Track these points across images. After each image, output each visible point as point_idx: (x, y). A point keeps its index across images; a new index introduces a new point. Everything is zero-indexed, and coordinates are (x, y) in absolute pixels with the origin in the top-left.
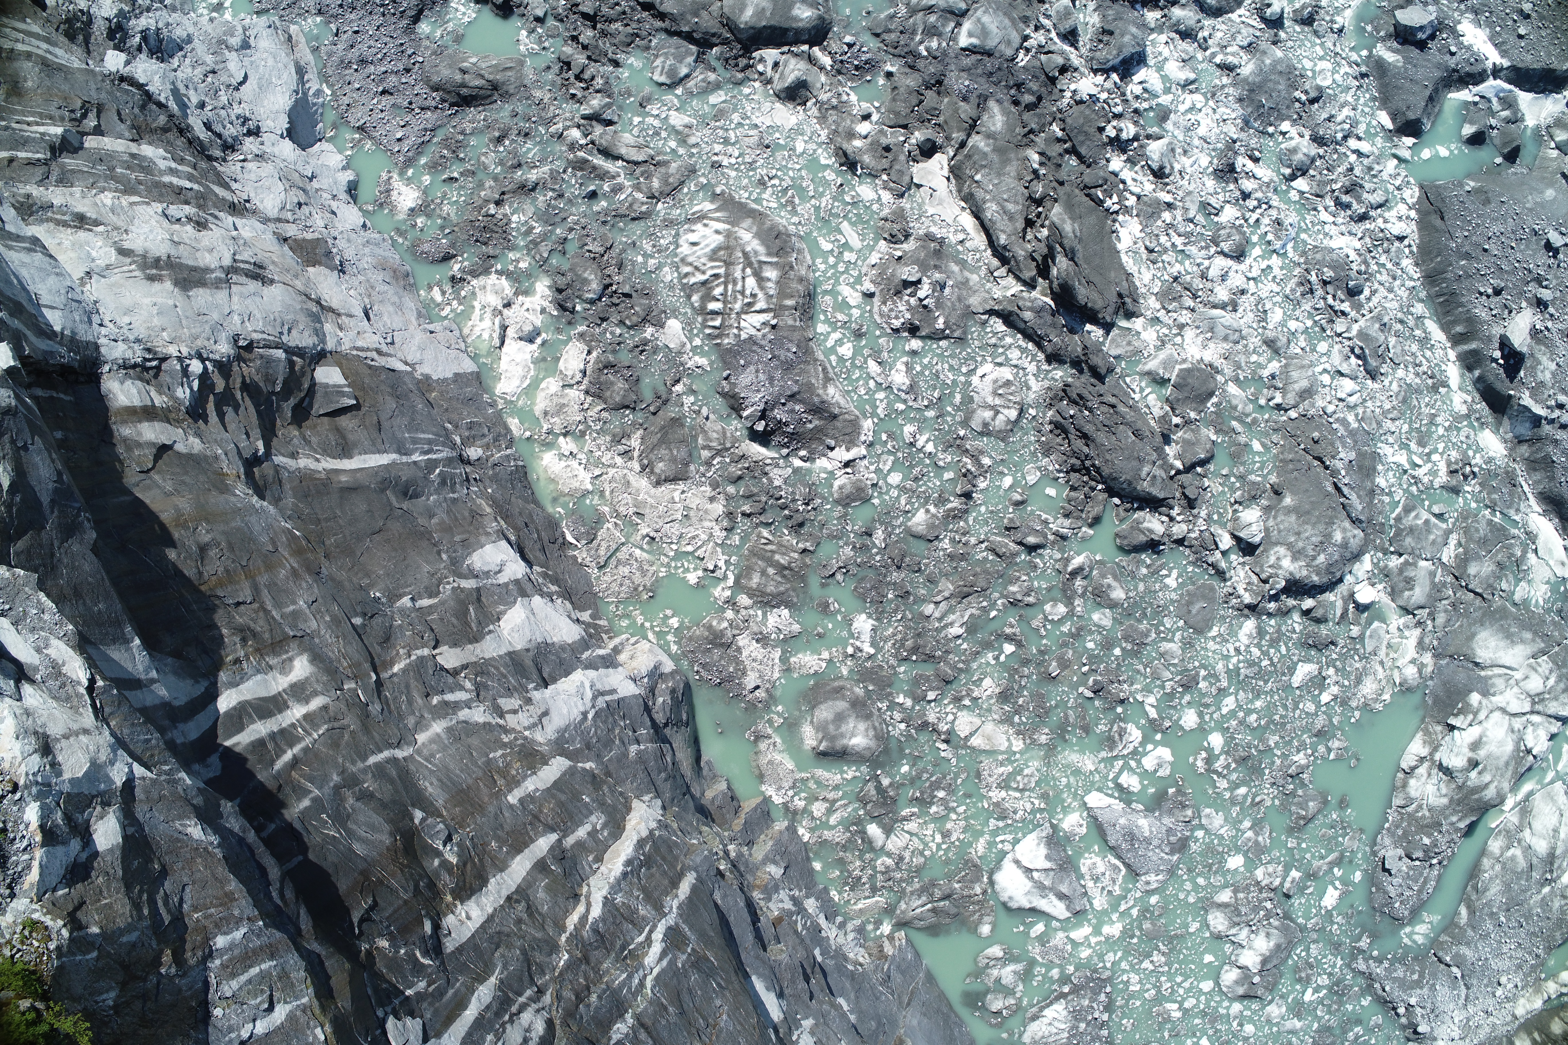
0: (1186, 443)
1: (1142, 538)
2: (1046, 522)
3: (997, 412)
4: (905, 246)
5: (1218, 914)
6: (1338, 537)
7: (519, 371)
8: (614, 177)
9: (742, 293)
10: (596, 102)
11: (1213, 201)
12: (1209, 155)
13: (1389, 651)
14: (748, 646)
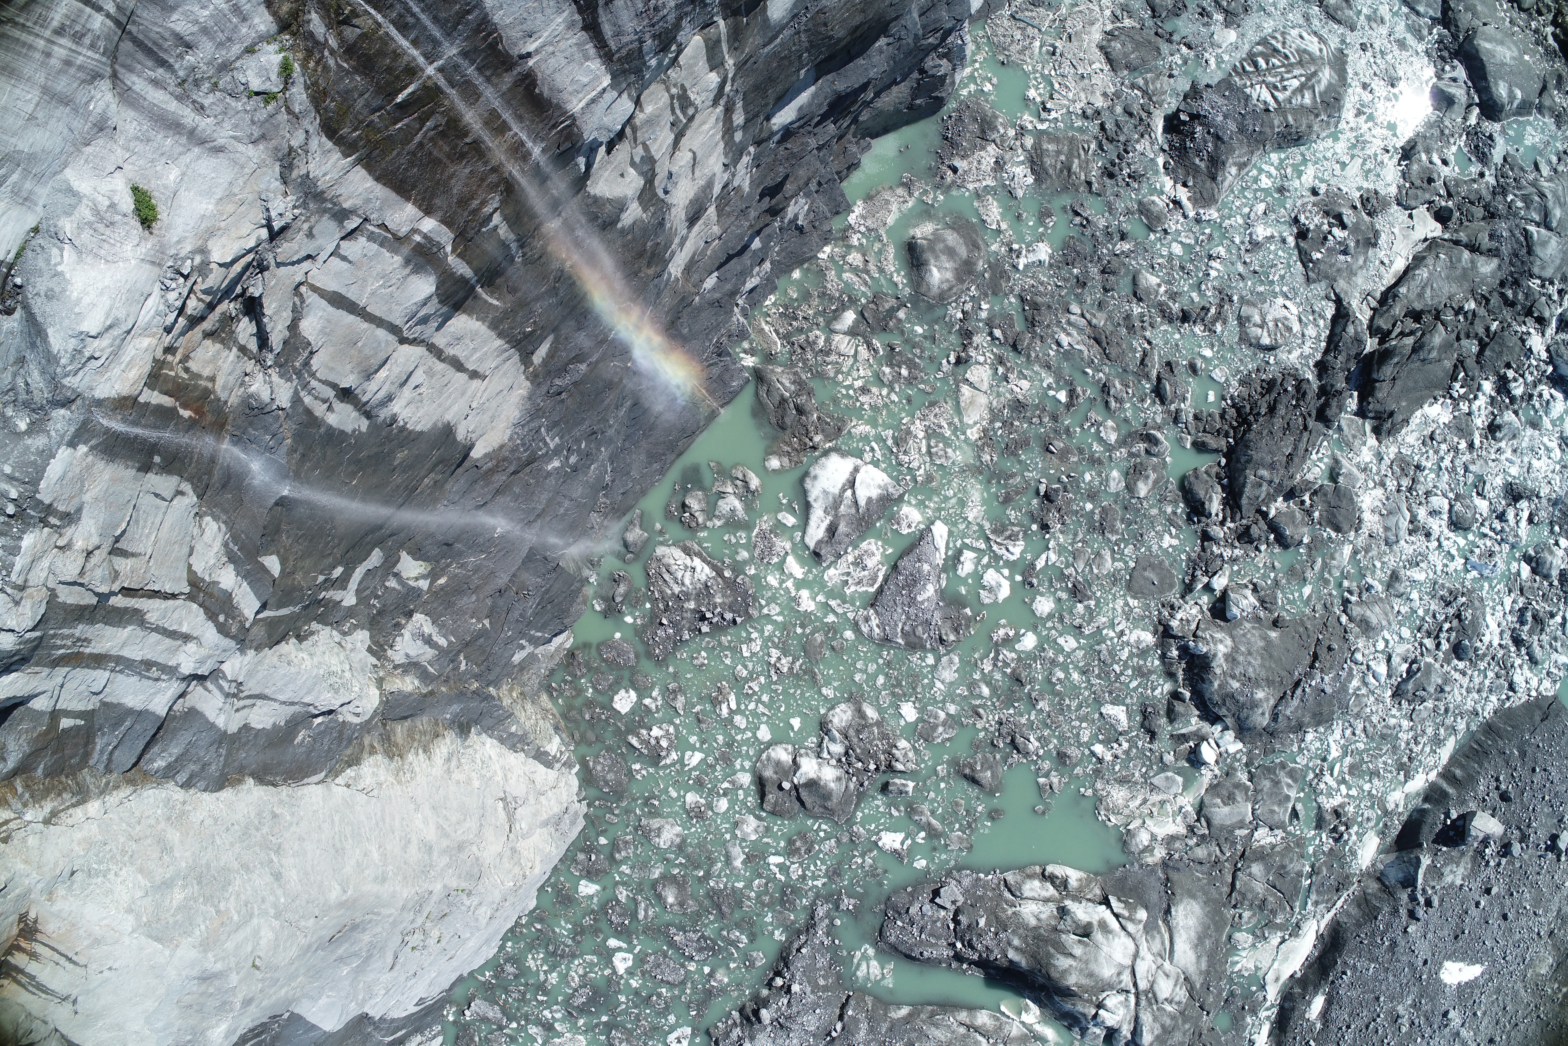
0: (1292, 516)
1: (1201, 494)
2: (1184, 399)
3: (1262, 327)
4: (1363, 213)
5: (849, 713)
9: (1282, 80)
11: (1487, 488)
12: (1520, 475)
13: (1158, 805)
14: (989, 155)
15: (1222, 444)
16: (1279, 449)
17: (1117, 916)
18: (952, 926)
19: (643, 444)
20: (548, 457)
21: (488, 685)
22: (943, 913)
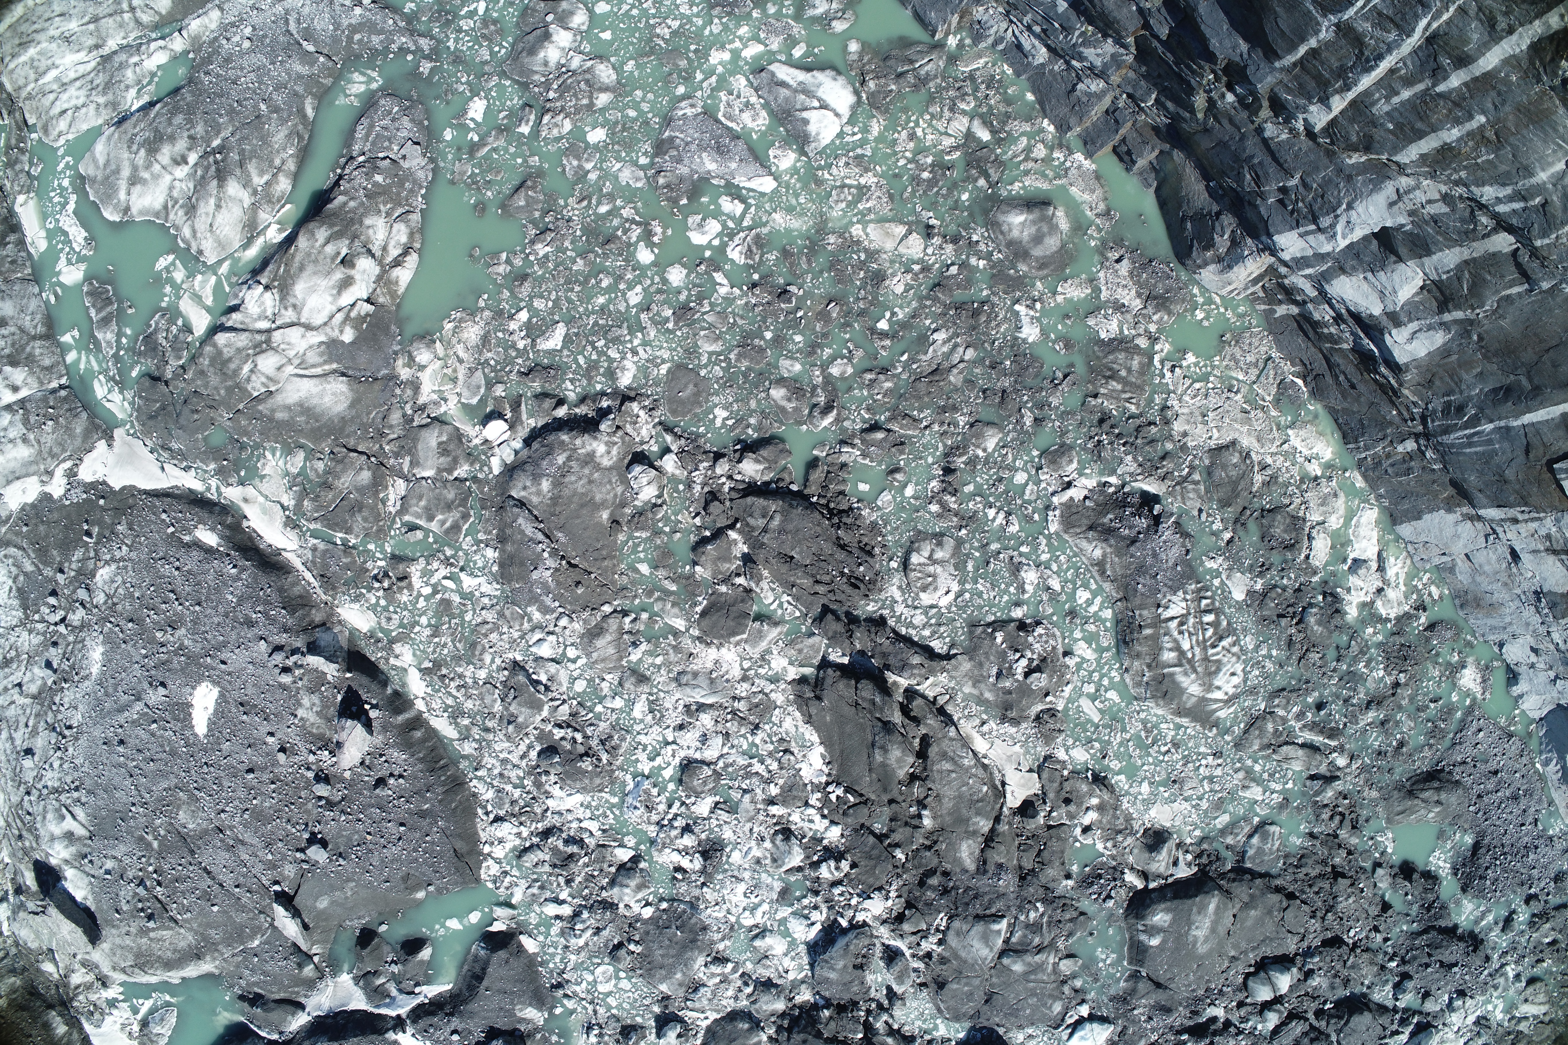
0: (726, 559)
1: (764, 452)
2: (864, 455)
3: (930, 558)
4: (1040, 707)
5: (607, 81)
6: (545, 485)
7: (1363, 531)
8: (1304, 726)
9: (1190, 634)
10: (1329, 794)
11: (724, 816)
12: (730, 864)
13: (453, 375)
14: (1130, 298)
15: (813, 489)
16: (799, 542)
17: (353, 305)
18: (381, 155)
22: (396, 148)
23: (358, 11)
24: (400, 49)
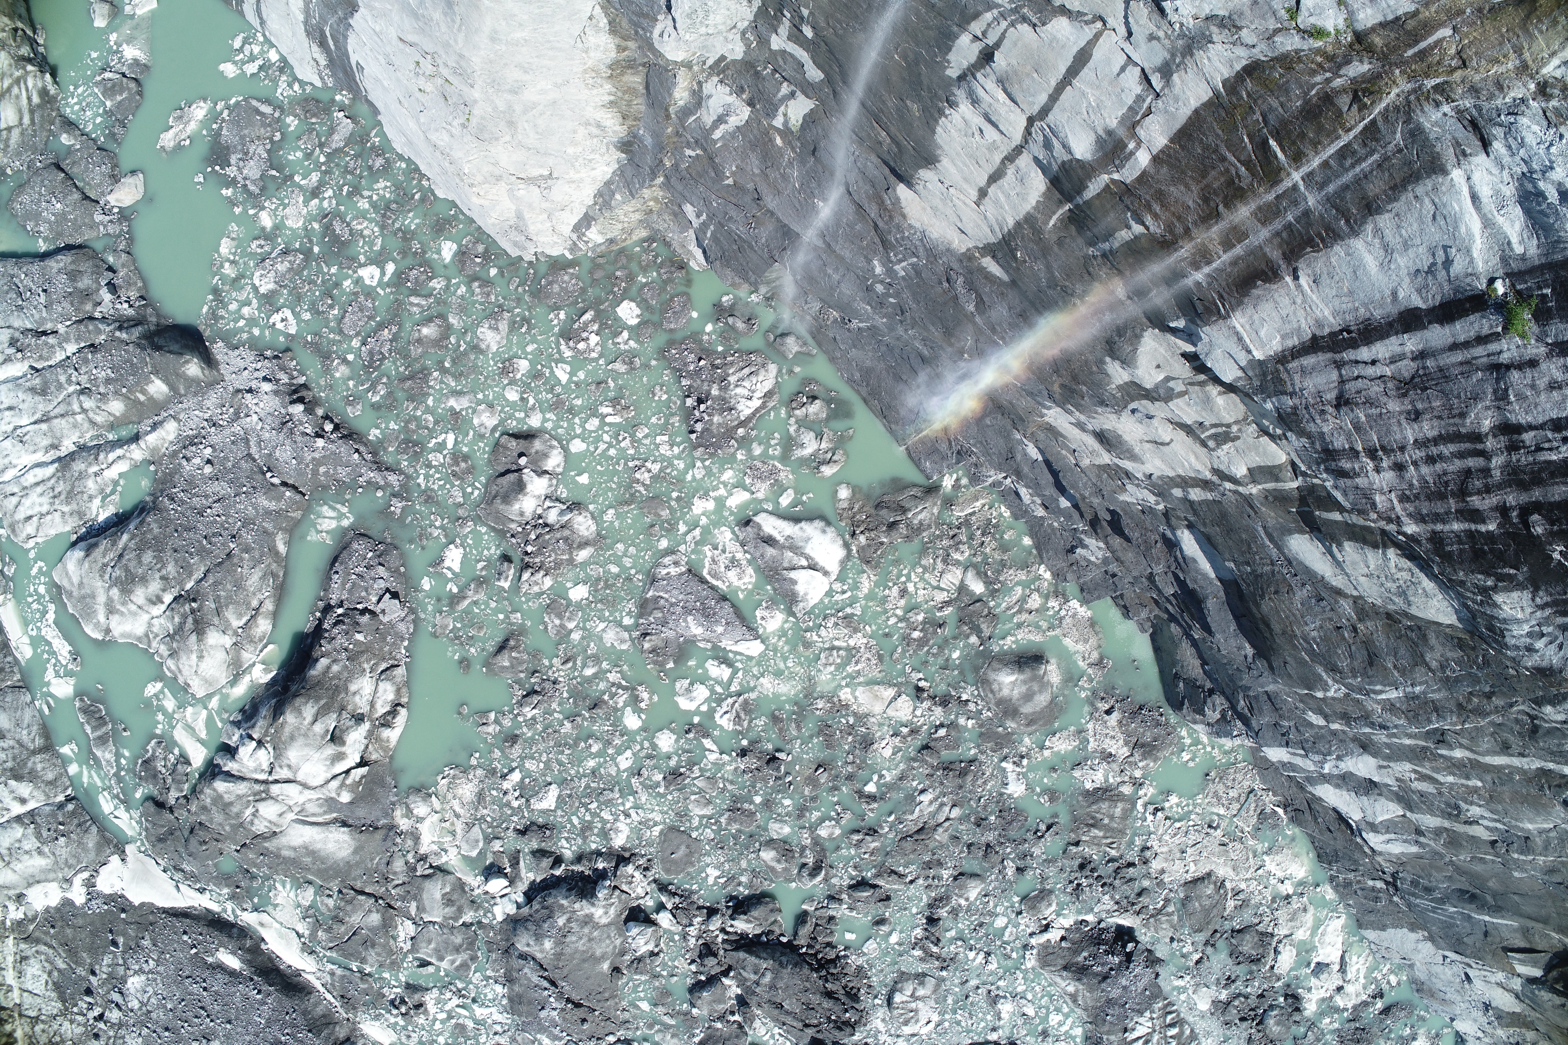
0: (721, 1001)
1: (755, 913)
3: (912, 996)
7: (1328, 938)
14: (1117, 747)
15: (802, 941)
16: (790, 997)
17: (347, 772)
18: (360, 606)
19: (882, 365)
20: (887, 263)
21: (666, 177)
22: (374, 599)
23: (320, 443)
24: (369, 482)
